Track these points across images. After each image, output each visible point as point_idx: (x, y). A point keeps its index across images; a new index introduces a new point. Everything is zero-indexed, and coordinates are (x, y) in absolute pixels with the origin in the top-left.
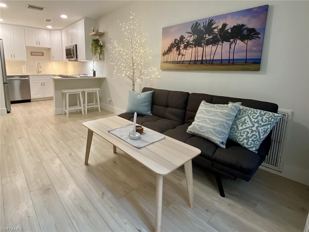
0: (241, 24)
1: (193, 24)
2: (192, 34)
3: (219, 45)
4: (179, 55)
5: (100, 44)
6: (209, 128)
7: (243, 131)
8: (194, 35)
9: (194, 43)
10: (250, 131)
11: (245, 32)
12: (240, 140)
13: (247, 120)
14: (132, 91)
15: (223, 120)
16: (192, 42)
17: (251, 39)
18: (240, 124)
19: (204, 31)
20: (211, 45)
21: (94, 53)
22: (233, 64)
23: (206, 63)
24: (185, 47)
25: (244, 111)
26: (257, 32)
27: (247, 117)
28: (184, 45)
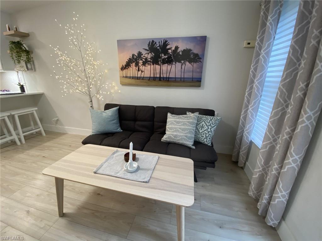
0: (189, 49)
1: (150, 41)
2: (149, 51)
3: (173, 65)
4: (139, 70)
5: (25, 48)
6: (183, 136)
7: (203, 133)
8: (151, 53)
9: (151, 61)
10: (207, 132)
11: (192, 56)
12: (202, 140)
13: (204, 125)
14: (91, 108)
15: (190, 128)
16: (149, 60)
17: (196, 62)
18: (200, 128)
19: (160, 50)
20: (167, 64)
21: (16, 61)
22: (184, 81)
23: (164, 80)
24: (144, 64)
25: (200, 118)
26: (200, 57)
27: (203, 123)
28: (142, 61)
